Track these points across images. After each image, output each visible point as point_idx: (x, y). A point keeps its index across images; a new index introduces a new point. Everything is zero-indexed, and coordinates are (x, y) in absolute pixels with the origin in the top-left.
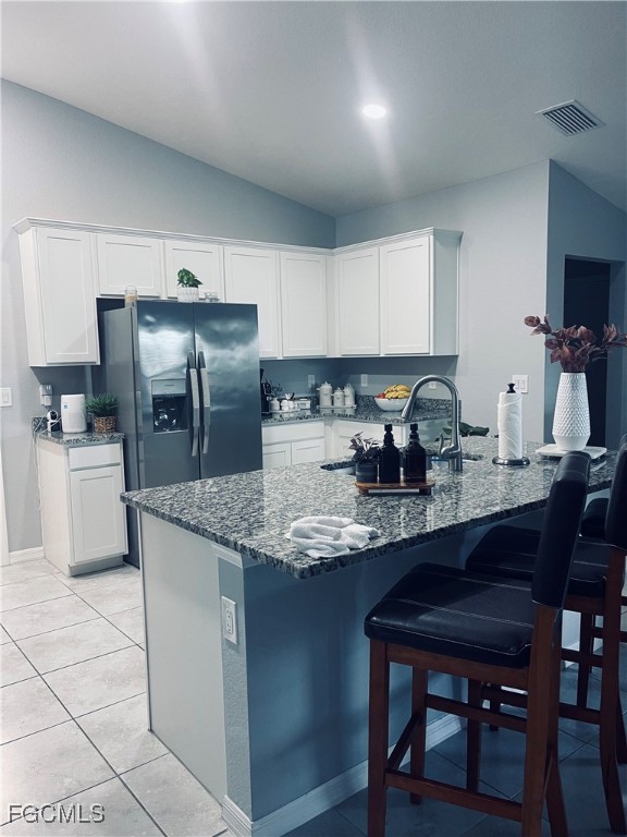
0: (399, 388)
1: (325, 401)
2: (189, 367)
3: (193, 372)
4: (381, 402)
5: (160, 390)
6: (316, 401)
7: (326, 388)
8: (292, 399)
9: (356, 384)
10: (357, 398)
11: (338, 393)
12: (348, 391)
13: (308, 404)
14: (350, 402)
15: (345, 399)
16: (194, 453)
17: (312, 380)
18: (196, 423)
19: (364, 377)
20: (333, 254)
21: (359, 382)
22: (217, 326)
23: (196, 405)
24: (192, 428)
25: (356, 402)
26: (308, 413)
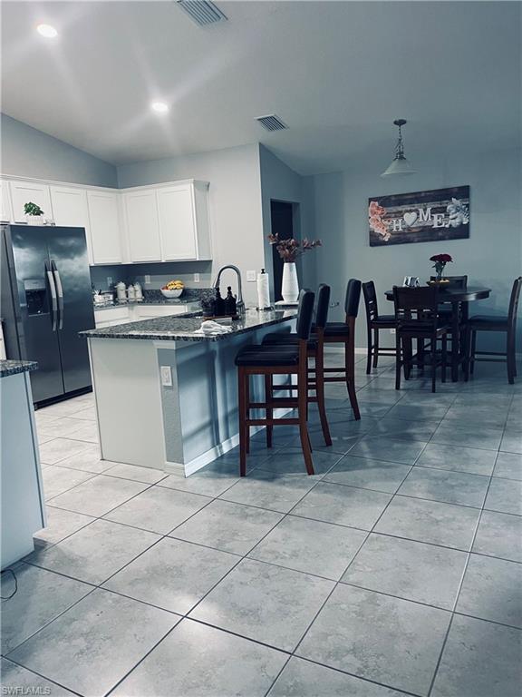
0: (176, 282)
1: (122, 295)
2: (46, 271)
3: (50, 273)
4: (165, 292)
5: (29, 286)
6: (116, 295)
7: (121, 286)
8: (100, 294)
9: (142, 282)
10: (144, 292)
11: (131, 289)
12: (137, 287)
13: (111, 297)
14: (139, 295)
15: (136, 292)
16: (54, 329)
17: (110, 281)
18: (55, 308)
19: (147, 278)
20: (120, 193)
21: (144, 281)
22: (61, 242)
23: (54, 296)
24: (52, 312)
25: (143, 295)
26: (112, 303)
